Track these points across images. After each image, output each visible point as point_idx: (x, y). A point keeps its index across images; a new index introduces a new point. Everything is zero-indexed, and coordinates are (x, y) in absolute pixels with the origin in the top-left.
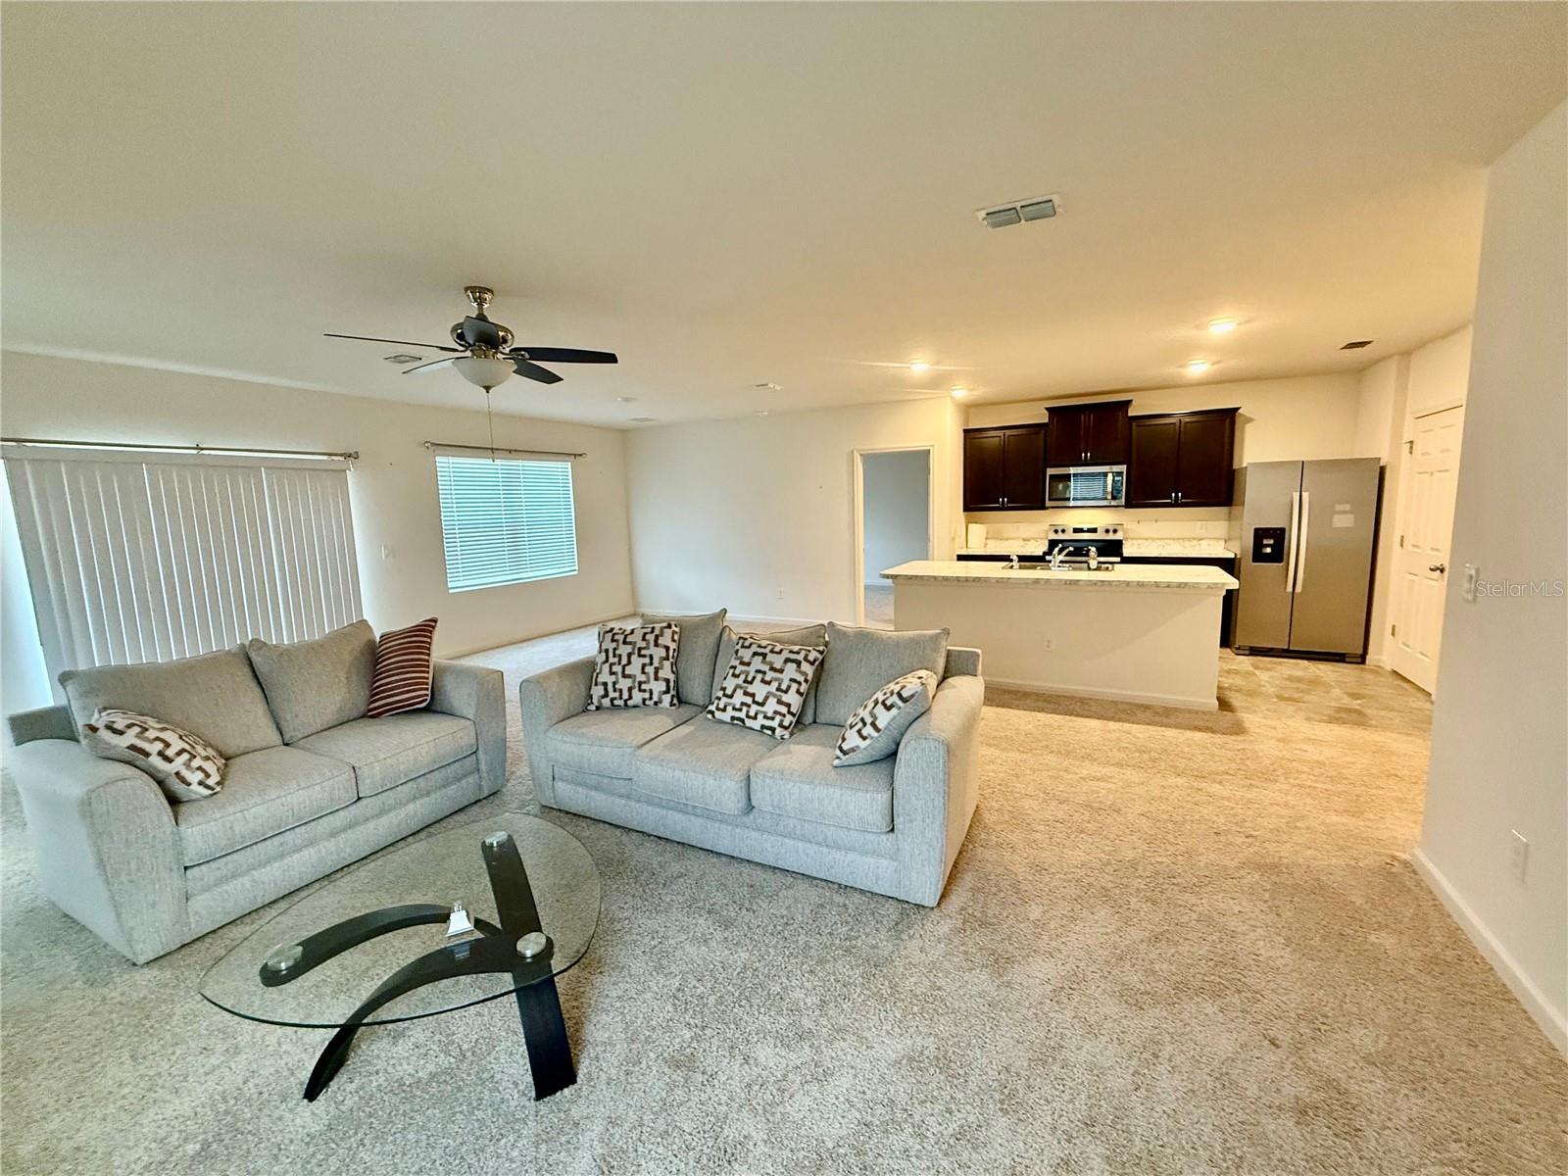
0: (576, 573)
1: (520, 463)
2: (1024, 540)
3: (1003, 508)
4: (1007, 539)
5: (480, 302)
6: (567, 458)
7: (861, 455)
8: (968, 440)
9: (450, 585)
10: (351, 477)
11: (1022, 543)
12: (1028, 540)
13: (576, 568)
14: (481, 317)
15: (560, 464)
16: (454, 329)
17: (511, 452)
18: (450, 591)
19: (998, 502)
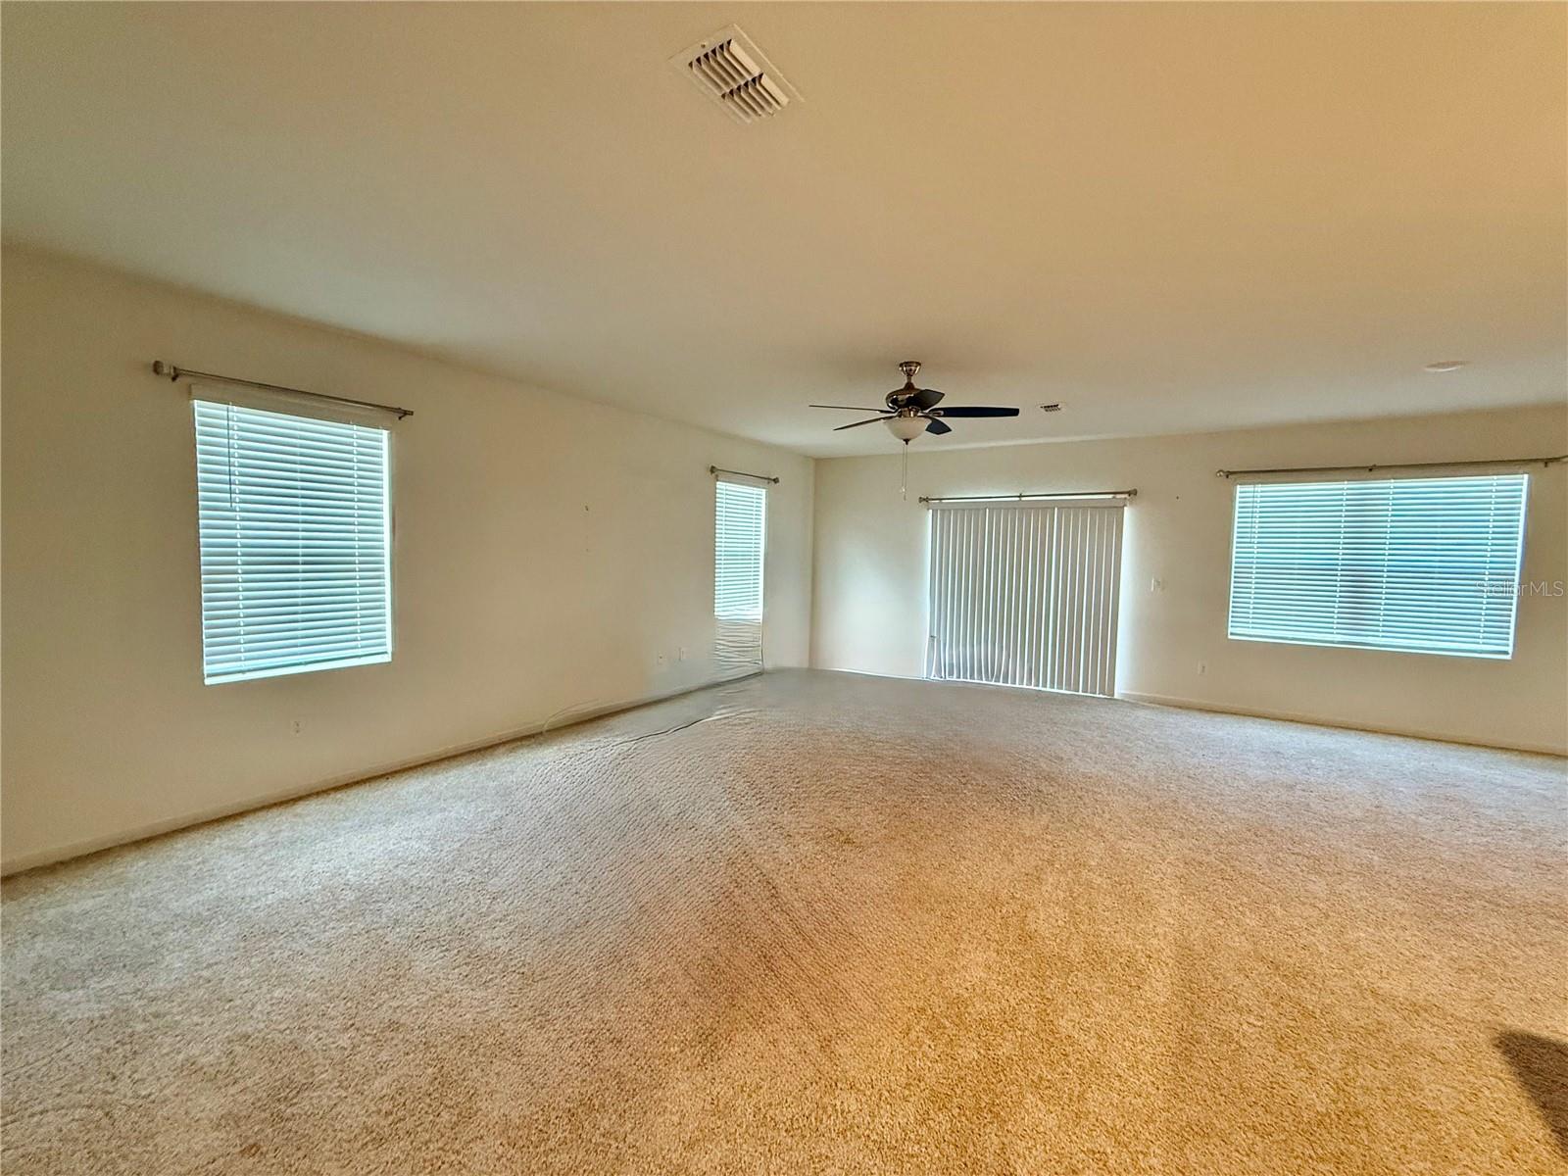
0: (1506, 657)
1: (1393, 483)
5: (909, 374)
10: (1127, 511)
13: (1509, 649)
14: (909, 387)
15: (1496, 480)
16: (890, 395)
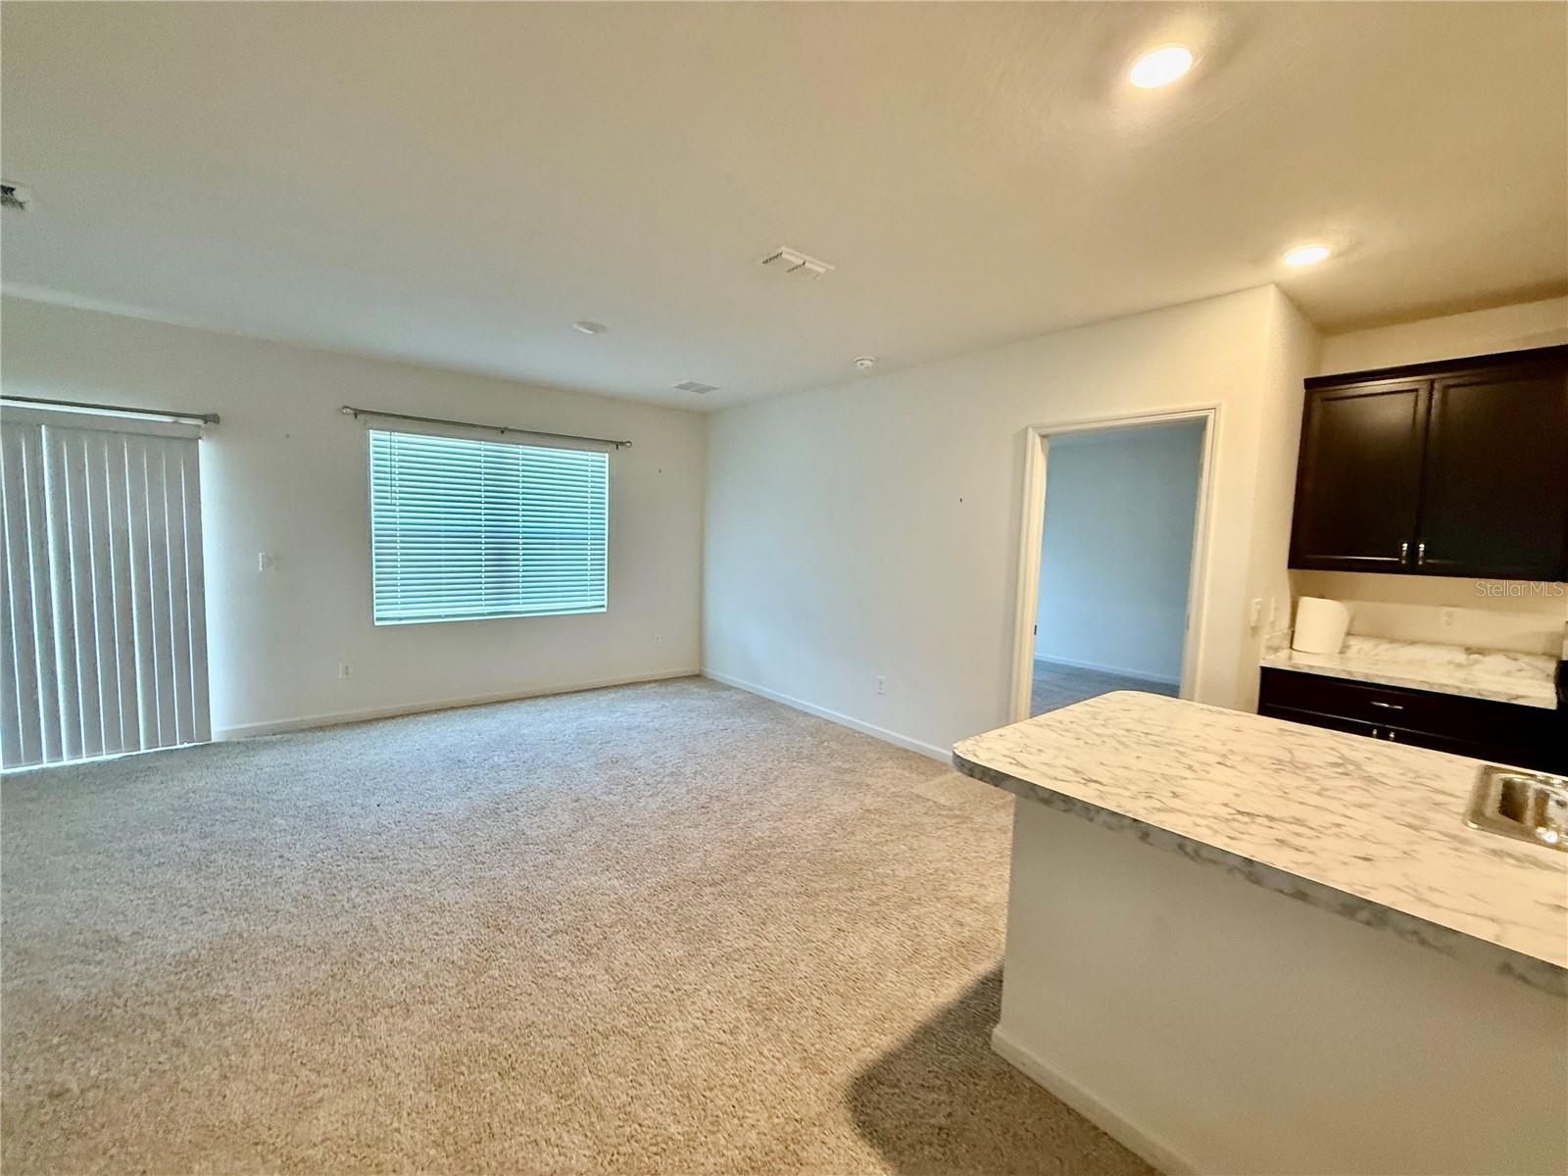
0: (604, 610)
1: (521, 449)
2: (1469, 650)
3: (1412, 568)
4: (1413, 643)
6: (605, 448)
7: (1044, 437)
8: (1317, 404)
9: (377, 615)
10: (205, 448)
11: (1461, 657)
12: (1482, 651)
13: (605, 603)
15: (590, 455)
17: (503, 432)
18: (377, 623)
19: (1398, 553)
